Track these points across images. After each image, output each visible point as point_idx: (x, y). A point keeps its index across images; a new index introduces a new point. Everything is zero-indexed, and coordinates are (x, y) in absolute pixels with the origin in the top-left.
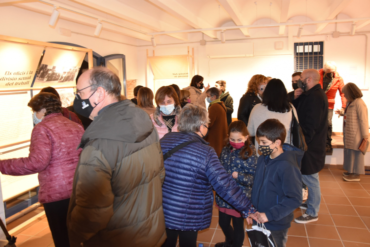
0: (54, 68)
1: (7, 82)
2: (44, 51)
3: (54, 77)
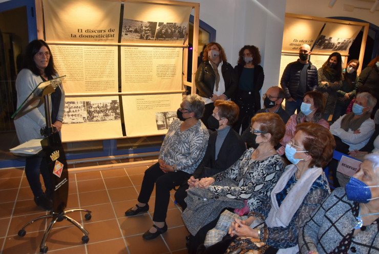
0: (331, 38)
1: (294, 46)
2: (325, 24)
3: (329, 46)
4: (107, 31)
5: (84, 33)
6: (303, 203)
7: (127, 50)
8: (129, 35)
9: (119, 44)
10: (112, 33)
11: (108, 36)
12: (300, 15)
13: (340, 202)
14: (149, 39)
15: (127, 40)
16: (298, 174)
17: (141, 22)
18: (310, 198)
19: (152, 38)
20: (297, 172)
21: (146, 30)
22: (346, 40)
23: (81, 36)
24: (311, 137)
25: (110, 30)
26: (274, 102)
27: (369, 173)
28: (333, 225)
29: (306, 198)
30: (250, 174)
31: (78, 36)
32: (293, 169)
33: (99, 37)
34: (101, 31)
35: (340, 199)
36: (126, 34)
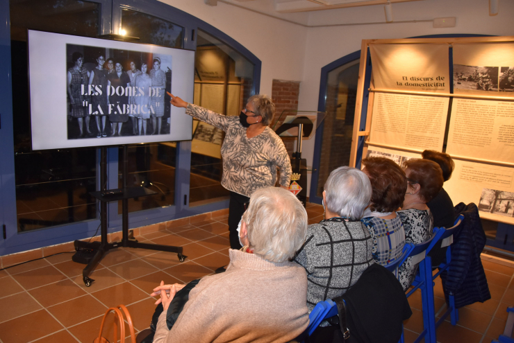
4: (435, 79)
5: (409, 81)
7: (460, 102)
8: (463, 84)
9: (451, 95)
10: (442, 82)
11: (437, 85)
14: (491, 90)
15: (460, 91)
17: (476, 67)
19: (494, 89)
21: (483, 78)
23: (407, 84)
25: (438, 78)
31: (403, 84)
33: (427, 86)
34: (427, 79)
36: (459, 83)
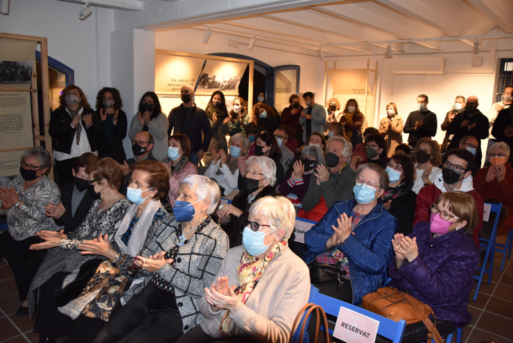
0: (214, 77)
1: (173, 87)
2: (206, 61)
3: (213, 85)
6: (148, 237)
12: (174, 51)
13: (168, 227)
16: (140, 212)
18: (152, 230)
20: (138, 210)
22: (233, 78)
24: (154, 174)
26: (145, 149)
27: (188, 194)
28: (160, 246)
29: (149, 231)
30: (99, 224)
32: (134, 209)
35: (168, 225)
